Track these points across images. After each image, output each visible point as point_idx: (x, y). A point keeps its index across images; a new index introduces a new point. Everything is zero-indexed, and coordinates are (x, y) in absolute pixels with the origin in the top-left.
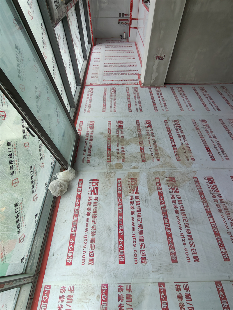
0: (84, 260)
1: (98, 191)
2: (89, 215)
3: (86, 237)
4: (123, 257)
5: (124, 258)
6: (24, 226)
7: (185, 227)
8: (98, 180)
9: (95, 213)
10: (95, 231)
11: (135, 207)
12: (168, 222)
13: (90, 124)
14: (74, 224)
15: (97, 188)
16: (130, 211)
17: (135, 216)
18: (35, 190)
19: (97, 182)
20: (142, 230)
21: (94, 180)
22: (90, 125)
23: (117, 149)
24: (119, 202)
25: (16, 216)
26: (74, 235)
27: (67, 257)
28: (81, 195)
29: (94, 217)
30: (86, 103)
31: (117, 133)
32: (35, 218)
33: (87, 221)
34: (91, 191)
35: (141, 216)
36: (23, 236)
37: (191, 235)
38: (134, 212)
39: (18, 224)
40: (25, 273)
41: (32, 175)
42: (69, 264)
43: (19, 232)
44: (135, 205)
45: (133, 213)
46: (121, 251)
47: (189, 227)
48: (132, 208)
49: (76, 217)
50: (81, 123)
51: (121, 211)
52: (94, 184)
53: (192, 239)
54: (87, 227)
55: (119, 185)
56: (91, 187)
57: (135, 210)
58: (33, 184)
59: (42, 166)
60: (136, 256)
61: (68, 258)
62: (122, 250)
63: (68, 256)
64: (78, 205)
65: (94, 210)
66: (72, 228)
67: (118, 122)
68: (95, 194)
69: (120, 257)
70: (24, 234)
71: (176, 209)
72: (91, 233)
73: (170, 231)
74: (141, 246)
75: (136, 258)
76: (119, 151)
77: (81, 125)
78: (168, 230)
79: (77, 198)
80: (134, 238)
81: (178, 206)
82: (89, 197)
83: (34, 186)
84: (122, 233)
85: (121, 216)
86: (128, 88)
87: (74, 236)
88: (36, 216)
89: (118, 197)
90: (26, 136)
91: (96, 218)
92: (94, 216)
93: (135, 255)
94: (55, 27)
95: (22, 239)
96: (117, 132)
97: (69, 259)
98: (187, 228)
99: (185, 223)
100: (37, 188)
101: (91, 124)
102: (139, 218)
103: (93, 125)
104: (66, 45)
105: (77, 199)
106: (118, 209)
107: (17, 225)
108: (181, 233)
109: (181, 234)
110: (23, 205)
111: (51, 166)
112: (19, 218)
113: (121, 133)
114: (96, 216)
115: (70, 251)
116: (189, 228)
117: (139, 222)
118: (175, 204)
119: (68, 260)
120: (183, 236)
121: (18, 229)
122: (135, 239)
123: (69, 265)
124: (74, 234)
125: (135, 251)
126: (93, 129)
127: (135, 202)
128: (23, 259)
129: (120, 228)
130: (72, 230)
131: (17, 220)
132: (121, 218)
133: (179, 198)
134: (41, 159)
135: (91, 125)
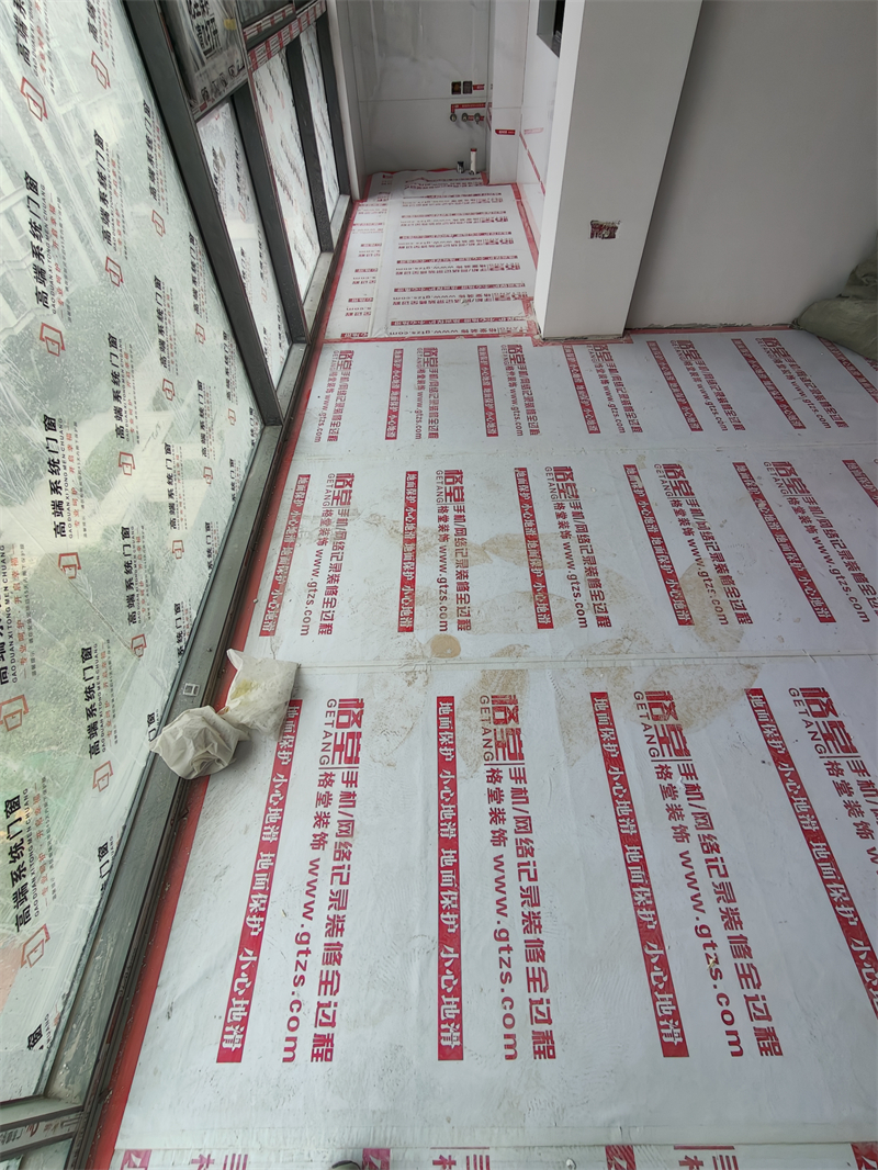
0: (294, 1039)
1: (359, 746)
2: (320, 845)
3: (305, 938)
4: (458, 1027)
5: (458, 1034)
6: (49, 894)
7: (718, 900)
8: (359, 704)
9: (347, 839)
10: (341, 913)
11: (510, 814)
12: (647, 877)
13: (338, 484)
14: (260, 886)
15: (355, 736)
16: (487, 828)
17: (509, 851)
18: (101, 744)
19: (356, 711)
20: (536, 910)
21: (344, 703)
22: (336, 487)
23: (439, 581)
24: (442, 792)
25: (11, 853)
26: (256, 930)
27: (226, 1024)
28: (290, 763)
29: (343, 854)
30: (325, 408)
31: (440, 519)
32: (100, 857)
33: (310, 871)
34: (331, 747)
35: (531, 852)
36: (42, 935)
37: (741, 937)
38: (506, 835)
39: (19, 885)
40: (44, 1094)
41: (89, 683)
42: (230, 1056)
43: (22, 920)
44: (507, 803)
45: (499, 838)
46: (448, 1003)
47: (735, 901)
48: (496, 816)
49: (269, 855)
50: (304, 481)
51: (449, 833)
52: (344, 719)
53: (747, 952)
54: (311, 899)
55: (446, 722)
56: (333, 730)
57: (509, 825)
58: (92, 720)
59: (138, 647)
60: (512, 1026)
61: (228, 1029)
62: (453, 1000)
63: (229, 1020)
64: (278, 806)
65: (342, 825)
66: (250, 901)
67: (443, 475)
68: (349, 760)
69: (443, 1027)
70: (45, 927)
71: (677, 824)
72: (328, 924)
73: (656, 917)
74: (535, 980)
75: (510, 1032)
76: (446, 586)
77: (301, 488)
78: (645, 912)
79: (274, 775)
80: (504, 944)
81: (688, 811)
82: (323, 772)
83: (99, 725)
84: (453, 923)
85: (451, 852)
86: (484, 349)
87: (256, 934)
88: (103, 850)
89: (440, 771)
90: (66, 527)
91: (348, 859)
92: (340, 852)
93: (509, 1021)
94: (199, 120)
95: (34, 950)
96: (442, 515)
97: (231, 1033)
98: (723, 905)
99: (718, 880)
100: (113, 735)
101: (341, 484)
102: (524, 860)
103: (348, 488)
104: (248, 190)
105: (274, 780)
106: (440, 821)
107: (15, 890)
108: (699, 924)
109: (703, 931)
110: (46, 805)
111: (178, 646)
112: (26, 858)
113: (457, 517)
114: (350, 853)
115: (239, 998)
116: (733, 906)
117: (524, 875)
118: (674, 802)
119: (226, 1037)
120: (708, 940)
121: (17, 907)
122: (509, 949)
123: (233, 1061)
124: (258, 926)
125: (508, 1004)
126: (349, 503)
127: (507, 794)
128: (40, 1034)
129: (446, 902)
130: (248, 908)
131: (14, 867)
132: (450, 861)
133: (691, 775)
134: (132, 619)
135: (341, 489)
